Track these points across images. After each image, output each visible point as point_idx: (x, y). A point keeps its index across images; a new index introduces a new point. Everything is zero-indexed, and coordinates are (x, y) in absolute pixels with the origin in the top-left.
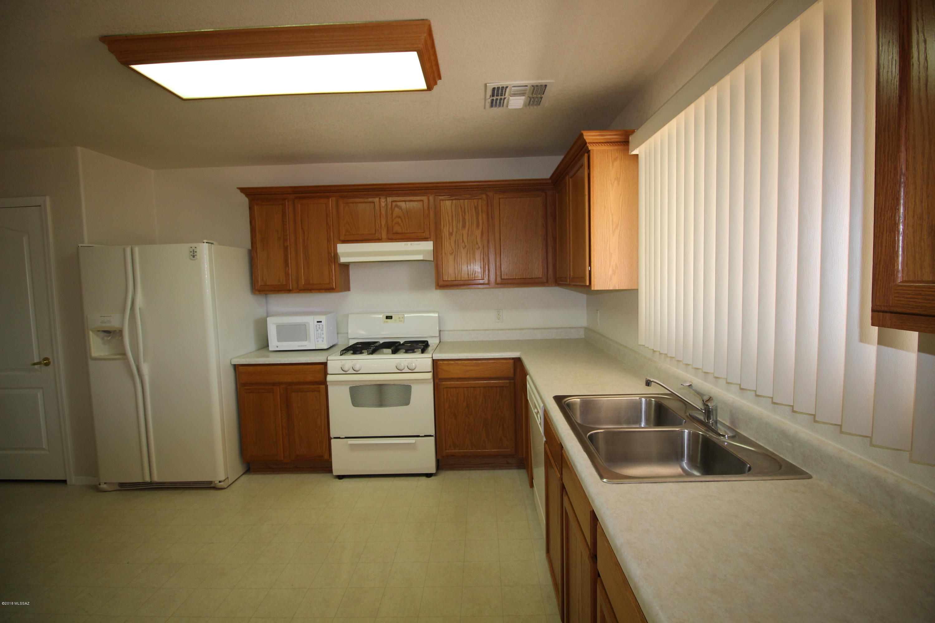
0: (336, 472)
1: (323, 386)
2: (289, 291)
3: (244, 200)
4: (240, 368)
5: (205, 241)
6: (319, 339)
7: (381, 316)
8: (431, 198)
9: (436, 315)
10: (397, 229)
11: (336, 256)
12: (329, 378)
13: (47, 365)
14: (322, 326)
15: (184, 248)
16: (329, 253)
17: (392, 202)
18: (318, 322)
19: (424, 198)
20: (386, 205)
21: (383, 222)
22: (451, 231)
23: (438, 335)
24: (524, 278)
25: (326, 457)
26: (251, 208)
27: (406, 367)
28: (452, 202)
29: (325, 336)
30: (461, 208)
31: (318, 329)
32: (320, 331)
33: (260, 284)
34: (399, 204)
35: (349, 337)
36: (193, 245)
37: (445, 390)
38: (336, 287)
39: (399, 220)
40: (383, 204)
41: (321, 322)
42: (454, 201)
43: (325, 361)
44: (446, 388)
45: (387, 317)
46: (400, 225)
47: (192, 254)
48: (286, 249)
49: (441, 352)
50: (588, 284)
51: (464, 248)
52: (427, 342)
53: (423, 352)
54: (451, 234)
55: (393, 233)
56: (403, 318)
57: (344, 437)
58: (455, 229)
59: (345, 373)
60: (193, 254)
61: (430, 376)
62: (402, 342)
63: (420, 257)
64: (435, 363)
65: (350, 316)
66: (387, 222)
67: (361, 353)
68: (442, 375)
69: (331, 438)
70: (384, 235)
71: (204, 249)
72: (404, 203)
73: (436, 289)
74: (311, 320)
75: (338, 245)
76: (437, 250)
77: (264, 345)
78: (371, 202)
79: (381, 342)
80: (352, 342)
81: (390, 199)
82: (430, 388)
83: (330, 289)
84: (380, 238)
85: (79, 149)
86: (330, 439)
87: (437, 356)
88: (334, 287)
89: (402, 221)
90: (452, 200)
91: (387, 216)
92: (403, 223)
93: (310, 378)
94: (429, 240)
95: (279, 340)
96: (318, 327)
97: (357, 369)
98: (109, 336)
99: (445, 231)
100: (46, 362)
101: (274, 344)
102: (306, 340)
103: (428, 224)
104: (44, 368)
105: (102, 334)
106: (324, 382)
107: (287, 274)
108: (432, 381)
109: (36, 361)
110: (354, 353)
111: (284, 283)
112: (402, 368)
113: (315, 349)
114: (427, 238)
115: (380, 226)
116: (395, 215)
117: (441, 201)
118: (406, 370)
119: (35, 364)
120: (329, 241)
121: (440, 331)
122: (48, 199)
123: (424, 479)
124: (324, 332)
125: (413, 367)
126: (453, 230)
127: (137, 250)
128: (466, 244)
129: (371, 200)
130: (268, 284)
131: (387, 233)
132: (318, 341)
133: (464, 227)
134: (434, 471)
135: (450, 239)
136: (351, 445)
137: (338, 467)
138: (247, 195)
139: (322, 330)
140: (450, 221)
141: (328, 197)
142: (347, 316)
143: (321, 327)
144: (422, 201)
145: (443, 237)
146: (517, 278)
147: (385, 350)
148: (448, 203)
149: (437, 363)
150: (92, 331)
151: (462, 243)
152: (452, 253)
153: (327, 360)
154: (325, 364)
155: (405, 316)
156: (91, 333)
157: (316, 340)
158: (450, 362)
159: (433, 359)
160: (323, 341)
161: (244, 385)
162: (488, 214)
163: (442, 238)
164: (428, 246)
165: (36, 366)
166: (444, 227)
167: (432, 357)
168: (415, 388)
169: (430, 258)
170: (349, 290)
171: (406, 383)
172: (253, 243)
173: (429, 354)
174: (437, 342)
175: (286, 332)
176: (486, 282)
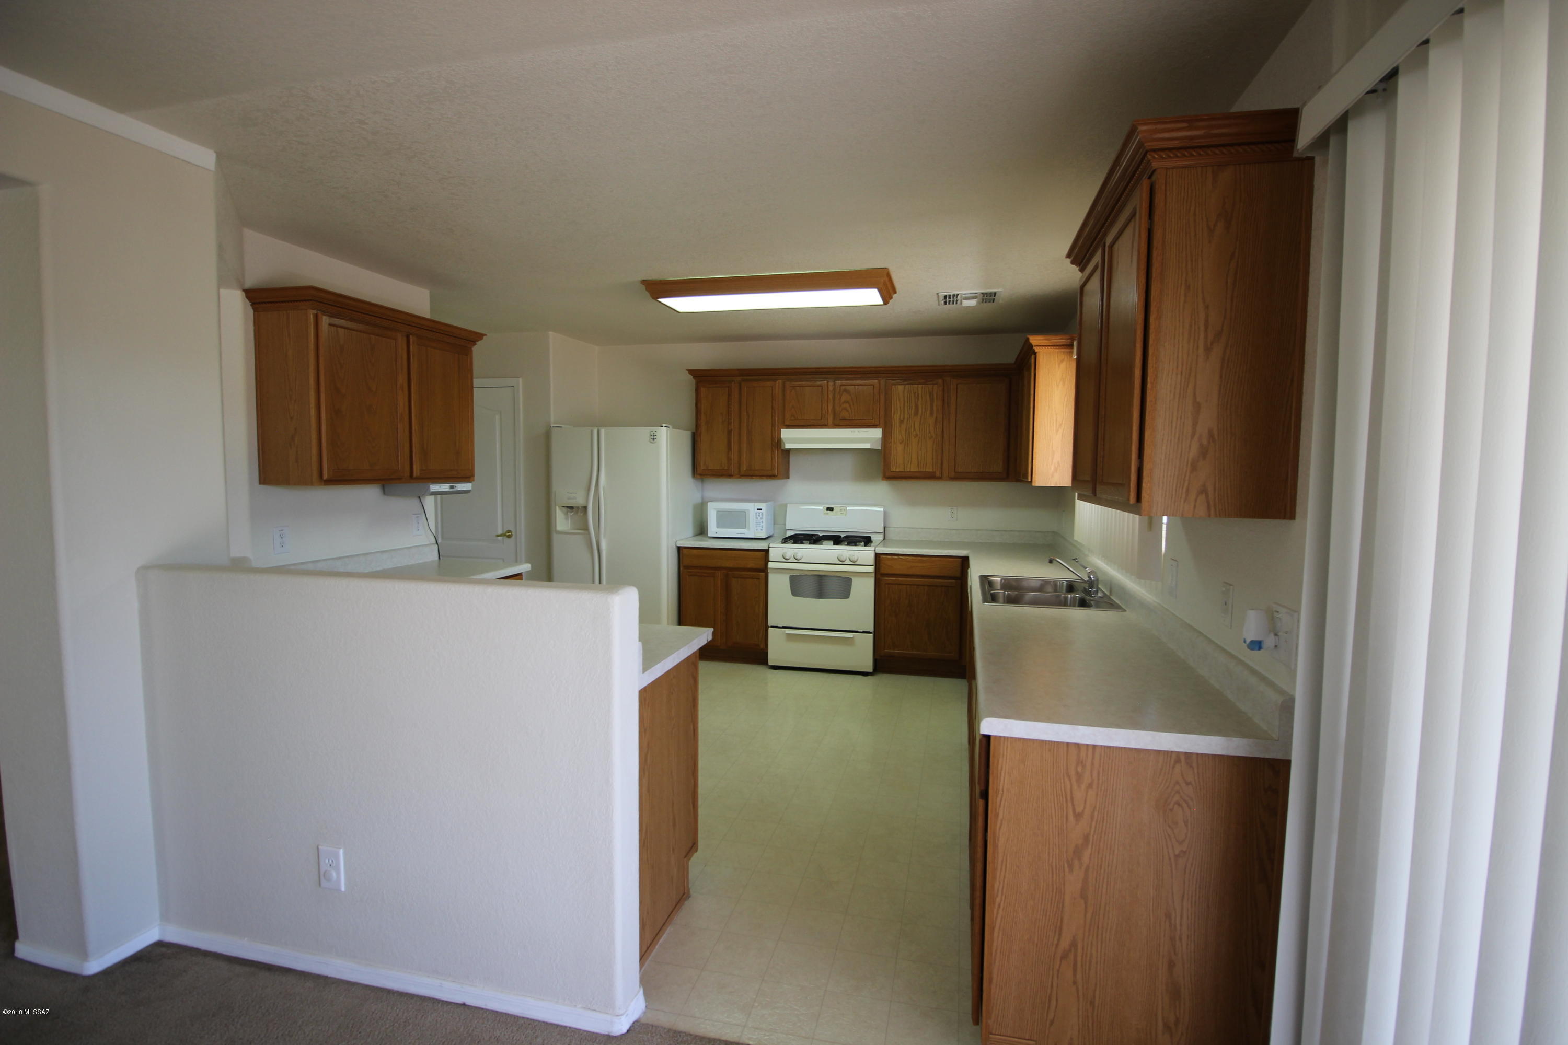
0: (770, 663)
1: (763, 574)
2: (730, 476)
3: (691, 382)
4: (683, 550)
5: (664, 425)
6: (758, 528)
7: (822, 507)
8: (883, 382)
9: (882, 510)
10: (845, 414)
11: (779, 442)
12: (770, 565)
14: (762, 514)
15: (644, 431)
16: (773, 439)
17: (841, 386)
18: (758, 509)
19: (876, 382)
20: (834, 389)
21: (830, 408)
22: (902, 418)
23: (882, 530)
24: (980, 472)
25: (762, 646)
26: (697, 390)
27: (848, 558)
28: (904, 388)
29: (764, 524)
30: (914, 393)
31: (758, 516)
32: (759, 518)
33: (702, 467)
34: (848, 388)
35: (789, 528)
36: (654, 429)
37: (887, 585)
38: (778, 474)
39: (847, 405)
40: (831, 388)
41: (761, 509)
42: (907, 386)
43: (767, 549)
44: (889, 584)
45: (828, 509)
46: (847, 411)
47: (651, 437)
48: (729, 432)
49: (884, 546)
50: (1029, 480)
51: (915, 437)
52: (870, 538)
53: (865, 545)
54: (901, 422)
55: (841, 419)
56: (845, 510)
57: (781, 626)
58: (906, 416)
59: (787, 561)
60: (653, 438)
61: (871, 570)
62: (843, 535)
63: (868, 446)
64: (878, 556)
65: (789, 505)
66: (834, 407)
67: (802, 543)
68: (883, 571)
69: (769, 627)
70: (830, 421)
71: (663, 433)
72: (853, 387)
73: (883, 480)
74: (751, 507)
75: (782, 430)
76: (886, 439)
77: (703, 529)
78: (818, 386)
79: (823, 533)
80: (793, 532)
81: (838, 382)
82: (870, 583)
83: (772, 476)
84: (826, 424)
85: (551, 333)
86: (767, 627)
87: (881, 550)
88: (776, 474)
89: (850, 406)
90: (905, 385)
91: (834, 401)
92: (851, 408)
93: (751, 564)
94: (878, 427)
95: (718, 526)
96: (758, 514)
97: (798, 558)
98: (572, 512)
99: (896, 418)
100: (509, 535)
101: (713, 529)
102: (745, 528)
103: (878, 410)
104: (507, 540)
105: (566, 510)
106: (765, 569)
107: (729, 459)
108: (873, 575)
109: (500, 533)
110: (795, 543)
111: (726, 468)
112: (844, 559)
113: (753, 537)
114: (877, 425)
115: (826, 411)
116: (842, 400)
117: (893, 386)
118: (848, 562)
119: (498, 536)
120: (773, 425)
121: (884, 527)
122: (520, 380)
123: (860, 677)
124: (764, 520)
125: (855, 560)
126: (904, 418)
127: (602, 431)
128: (918, 433)
129: (819, 383)
130: (710, 468)
131: (834, 418)
132: (757, 530)
133: (916, 413)
134: (870, 670)
135: (900, 426)
136: (789, 635)
137: (774, 657)
138: (694, 377)
139: (762, 518)
140: (902, 408)
141: (775, 380)
142: (786, 505)
143: (761, 515)
144: (873, 385)
145: (893, 424)
146: (972, 471)
147: (825, 542)
148: (900, 387)
149: (879, 557)
150: (558, 506)
151: (914, 432)
152: (902, 442)
153: (769, 548)
154: (767, 552)
155: (848, 508)
157: (755, 528)
158: (894, 557)
159: (876, 552)
160: (761, 530)
161: (686, 567)
162: (943, 400)
163: (892, 426)
164: (877, 433)
165: (500, 538)
166: (894, 414)
167: (875, 551)
168: (856, 582)
169: (878, 446)
170: (788, 478)
171: (847, 576)
172: (697, 426)
173: (872, 548)
174: (881, 537)
175: (725, 519)
176: (938, 474)
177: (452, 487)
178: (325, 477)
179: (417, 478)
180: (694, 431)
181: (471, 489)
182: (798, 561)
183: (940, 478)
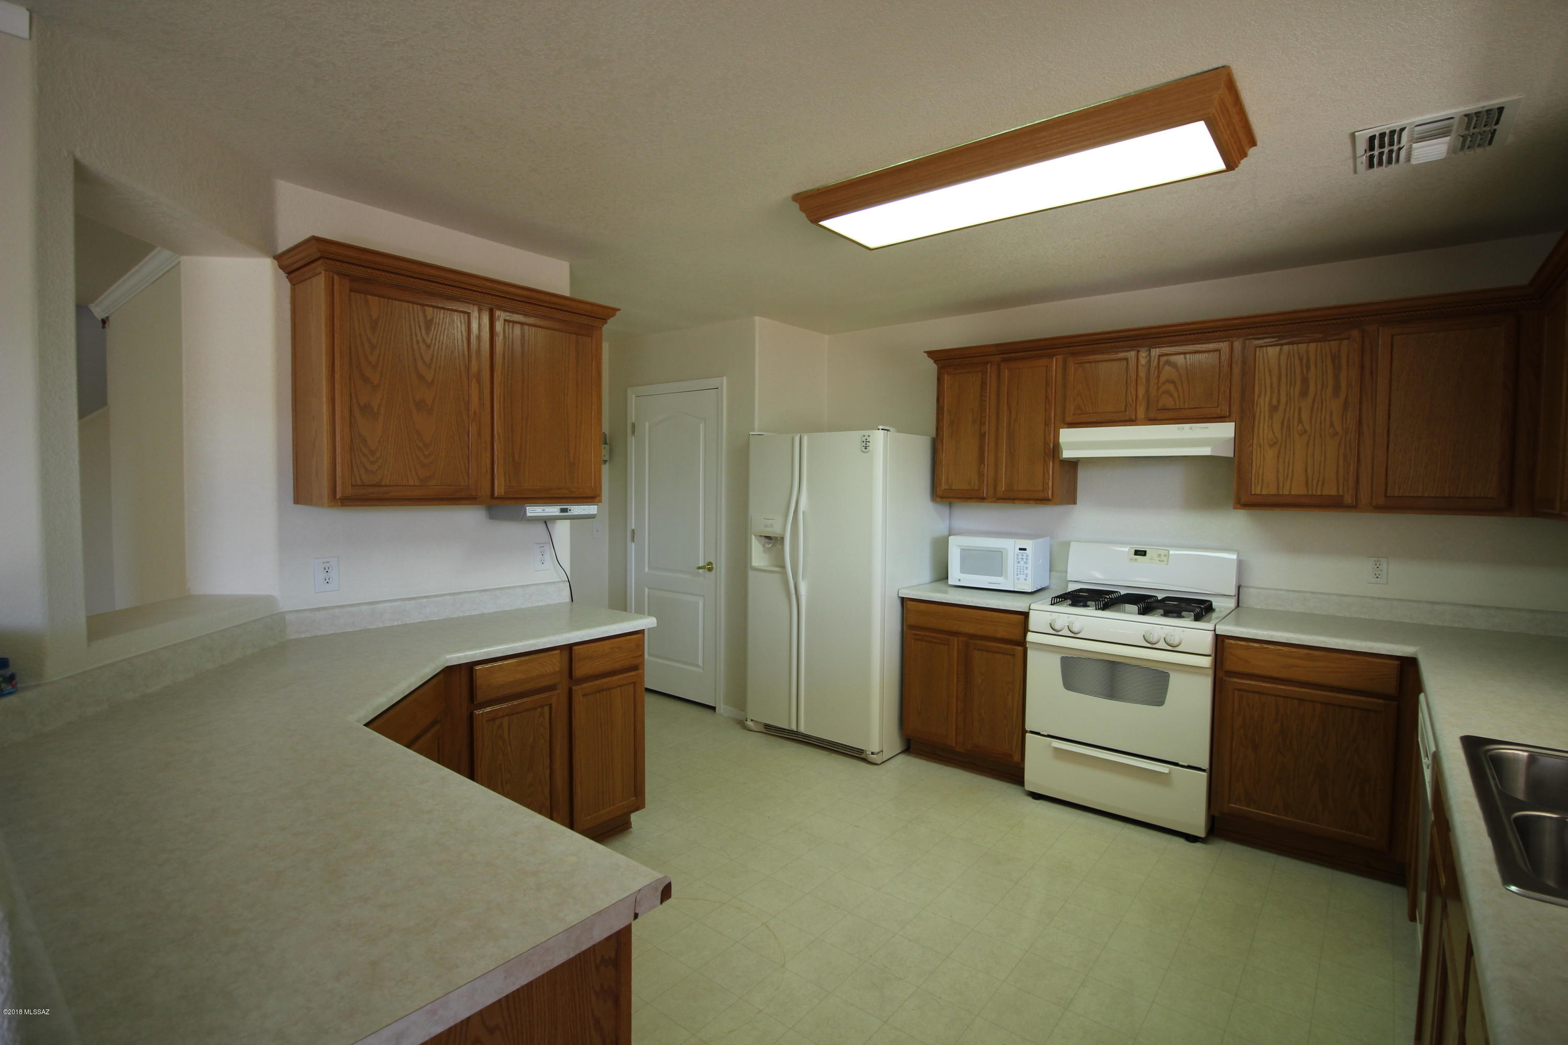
0: (1028, 787)
1: (1020, 648)
2: (982, 499)
3: (931, 367)
4: (909, 603)
5: (881, 427)
6: (1019, 576)
7: (1127, 549)
8: (1237, 344)
9: (1234, 557)
10: (1167, 401)
11: (1056, 448)
12: (1030, 637)
13: (710, 570)
14: (1027, 556)
15: (855, 437)
16: (1046, 443)
17: (1160, 356)
18: (1020, 549)
19: (1224, 346)
20: (1149, 362)
21: (1141, 391)
22: (1274, 402)
23: (1233, 591)
24: (1444, 497)
25: (1017, 758)
26: (940, 380)
27: (1162, 640)
28: (1281, 350)
29: (1029, 572)
30: (1301, 359)
31: (1020, 560)
32: (1022, 563)
33: (944, 486)
34: (1174, 358)
35: (1069, 579)
36: (866, 433)
37: (1236, 693)
38: (1052, 497)
39: (1171, 387)
40: (1143, 361)
41: (1025, 549)
42: (1286, 348)
43: (1026, 610)
44: (1239, 690)
45: (1137, 553)
46: (1171, 396)
47: (864, 444)
48: (982, 436)
49: (1238, 623)
51: (1300, 435)
52: (1210, 603)
53: (1197, 618)
54: (1274, 409)
55: (1158, 410)
56: (1167, 555)
57: (1046, 734)
58: (1283, 399)
59: (1056, 633)
60: (866, 445)
61: (1207, 662)
62: (1160, 596)
63: (1206, 451)
64: (1220, 640)
65: (1072, 544)
66: (1147, 391)
67: (1085, 606)
68: (1230, 666)
69: (1027, 732)
70: (1141, 413)
71: (878, 438)
72: (1182, 356)
73: (1235, 508)
74: (1010, 546)
75: (1061, 430)
76: (1240, 439)
77: (942, 575)
78: (1121, 359)
79: (1123, 592)
80: (1072, 587)
81: (1155, 352)
82: (1206, 684)
83: (1043, 500)
84: (1134, 418)
85: (757, 318)
86: (1024, 732)
87: (1226, 629)
88: (1051, 498)
89: (1176, 388)
90: (1282, 345)
91: (1148, 380)
92: (1178, 392)
93: (1001, 634)
94: (1227, 419)
95: (963, 570)
96: (1020, 557)
97: (1075, 629)
98: (770, 543)
99: (1263, 403)
100: (709, 567)
101: (956, 575)
102: (1001, 576)
103: (1228, 391)
104: (708, 573)
105: (764, 540)
106: (1022, 643)
107: (981, 475)
108: (1211, 672)
109: (701, 564)
110: (1074, 604)
111: (976, 488)
112: (1154, 640)
113: (1013, 590)
114: (1225, 417)
115: (1134, 398)
116: (1163, 378)
117: (1258, 349)
118: (1162, 645)
119: (699, 568)
120: (1047, 424)
121: (1239, 588)
123: (1181, 841)
124: (1029, 565)
125: (1176, 642)
126: (1279, 401)
127: (805, 438)
128: (1307, 427)
129: (1121, 355)
130: (953, 488)
131: (1147, 409)
132: (1018, 579)
133: (1304, 393)
134: (1201, 833)
135: (1271, 417)
136: (1057, 750)
138: (936, 361)
139: (1026, 563)
140: (1275, 385)
141: (1051, 356)
142: (1067, 544)
143: (1024, 557)
144: (1219, 350)
145: (1258, 413)
146: (1426, 495)
147: (1128, 607)
148: (1272, 351)
149: (1223, 641)
150: (755, 535)
151: (1298, 425)
152: (1275, 443)
153: (1030, 609)
154: (1026, 615)
155: (1171, 552)
156: (753, 536)
157: (1016, 576)
158: (1251, 644)
159: (1218, 632)
160: (1025, 579)
161: (912, 627)
162: (1362, 367)
163: (1254, 416)
164: (1225, 431)
165: (701, 571)
166: (1259, 396)
167: (1215, 630)
168: (1176, 680)
169: (1228, 452)
170: (1075, 503)
171: (1161, 668)
172: (939, 429)
173: (1210, 626)
174: (1232, 603)
175: (971, 560)
176: (1348, 499)
177: (563, 510)
178: (338, 496)
179: (499, 498)
180: (934, 435)
181: (596, 513)
182: (1074, 635)
183: (1354, 507)
